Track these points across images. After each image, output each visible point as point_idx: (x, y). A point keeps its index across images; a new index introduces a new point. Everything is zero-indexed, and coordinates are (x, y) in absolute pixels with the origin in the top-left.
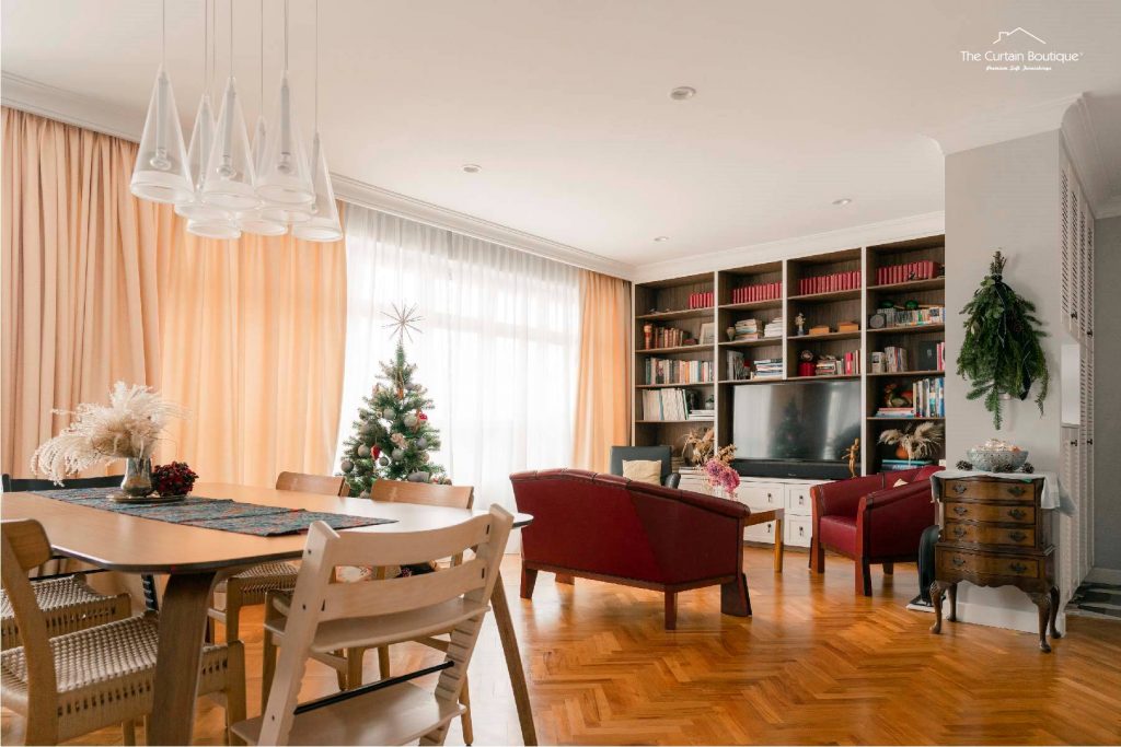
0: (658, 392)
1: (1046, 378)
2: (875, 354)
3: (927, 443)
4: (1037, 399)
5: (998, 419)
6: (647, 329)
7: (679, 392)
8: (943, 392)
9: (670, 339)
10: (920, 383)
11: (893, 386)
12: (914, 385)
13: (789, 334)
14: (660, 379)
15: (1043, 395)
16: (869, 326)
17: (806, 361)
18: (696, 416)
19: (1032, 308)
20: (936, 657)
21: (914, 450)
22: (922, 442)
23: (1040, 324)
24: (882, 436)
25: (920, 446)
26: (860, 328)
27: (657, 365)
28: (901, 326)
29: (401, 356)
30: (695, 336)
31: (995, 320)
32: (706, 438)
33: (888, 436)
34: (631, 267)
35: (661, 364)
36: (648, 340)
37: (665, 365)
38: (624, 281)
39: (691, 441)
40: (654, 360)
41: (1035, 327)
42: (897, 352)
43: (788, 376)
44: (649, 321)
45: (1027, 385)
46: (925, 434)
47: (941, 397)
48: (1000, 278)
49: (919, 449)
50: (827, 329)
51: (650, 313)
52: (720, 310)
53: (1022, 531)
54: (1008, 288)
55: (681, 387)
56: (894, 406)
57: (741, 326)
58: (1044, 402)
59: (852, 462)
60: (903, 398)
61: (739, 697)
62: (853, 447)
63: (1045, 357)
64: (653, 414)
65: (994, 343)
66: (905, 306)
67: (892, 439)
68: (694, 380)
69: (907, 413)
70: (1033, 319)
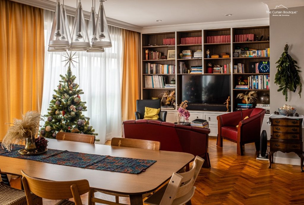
0: (151, 76)
1: (301, 86)
2: (235, 66)
3: (252, 98)
4: (299, 92)
5: (287, 98)
6: (147, 52)
7: (160, 77)
8: (258, 80)
9: (155, 56)
10: (250, 77)
11: (241, 77)
12: (248, 78)
13: (204, 57)
14: (152, 72)
15: (300, 91)
16: (233, 57)
17: (210, 67)
18: (167, 87)
19: (296, 63)
20: (274, 177)
21: (248, 100)
22: (251, 97)
23: (299, 68)
24: (238, 96)
25: (250, 99)
26: (230, 57)
27: (150, 66)
28: (243, 56)
29: (69, 72)
30: (165, 55)
31: (286, 67)
32: (171, 95)
33: (240, 95)
34: (141, 27)
35: (152, 65)
36: (147, 56)
37: (154, 66)
38: (138, 33)
39: (165, 96)
40: (149, 64)
41: (297, 69)
42: (242, 65)
43: (204, 73)
44: (147, 49)
45: (295, 88)
46: (252, 95)
47: (257, 82)
48: (287, 52)
49: (250, 100)
50: (218, 56)
51: (148, 46)
52: (177, 46)
53: (295, 135)
54: (290, 56)
55: (161, 75)
56: (241, 85)
57: (184, 52)
58: (301, 93)
59: (227, 105)
60: (244, 82)
61: (227, 199)
62: (228, 100)
63: (300, 79)
64: (149, 85)
65: (286, 74)
66: (244, 49)
67: (241, 97)
68: (165, 73)
69: (246, 87)
70: (297, 66)
